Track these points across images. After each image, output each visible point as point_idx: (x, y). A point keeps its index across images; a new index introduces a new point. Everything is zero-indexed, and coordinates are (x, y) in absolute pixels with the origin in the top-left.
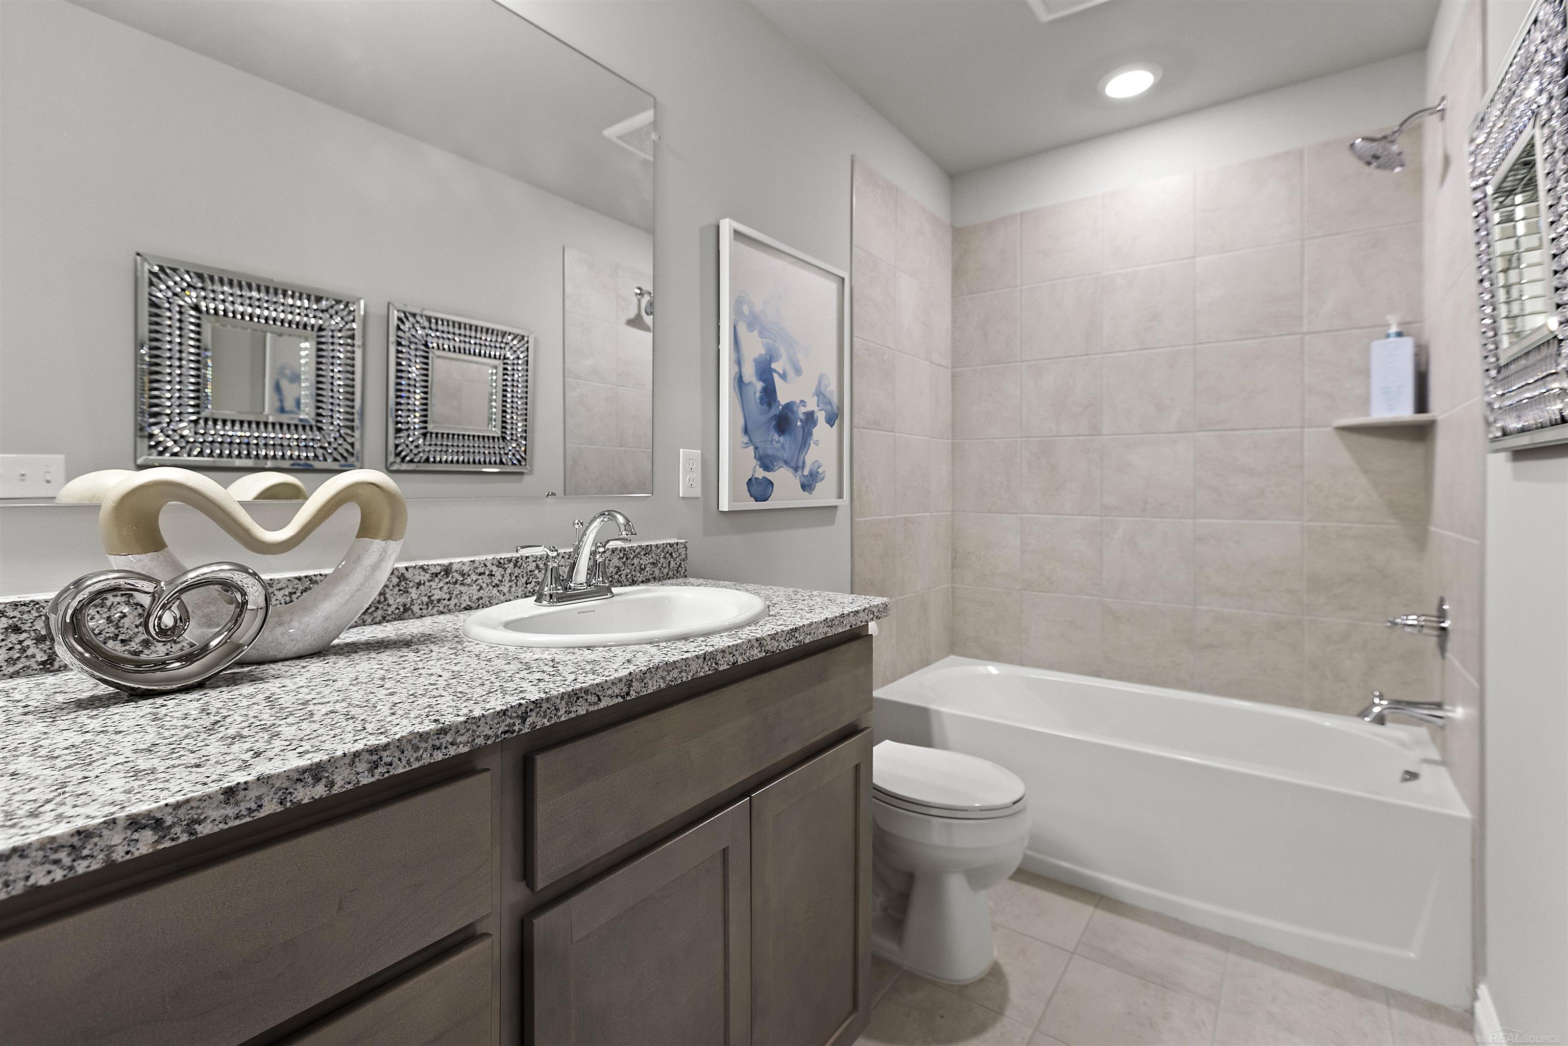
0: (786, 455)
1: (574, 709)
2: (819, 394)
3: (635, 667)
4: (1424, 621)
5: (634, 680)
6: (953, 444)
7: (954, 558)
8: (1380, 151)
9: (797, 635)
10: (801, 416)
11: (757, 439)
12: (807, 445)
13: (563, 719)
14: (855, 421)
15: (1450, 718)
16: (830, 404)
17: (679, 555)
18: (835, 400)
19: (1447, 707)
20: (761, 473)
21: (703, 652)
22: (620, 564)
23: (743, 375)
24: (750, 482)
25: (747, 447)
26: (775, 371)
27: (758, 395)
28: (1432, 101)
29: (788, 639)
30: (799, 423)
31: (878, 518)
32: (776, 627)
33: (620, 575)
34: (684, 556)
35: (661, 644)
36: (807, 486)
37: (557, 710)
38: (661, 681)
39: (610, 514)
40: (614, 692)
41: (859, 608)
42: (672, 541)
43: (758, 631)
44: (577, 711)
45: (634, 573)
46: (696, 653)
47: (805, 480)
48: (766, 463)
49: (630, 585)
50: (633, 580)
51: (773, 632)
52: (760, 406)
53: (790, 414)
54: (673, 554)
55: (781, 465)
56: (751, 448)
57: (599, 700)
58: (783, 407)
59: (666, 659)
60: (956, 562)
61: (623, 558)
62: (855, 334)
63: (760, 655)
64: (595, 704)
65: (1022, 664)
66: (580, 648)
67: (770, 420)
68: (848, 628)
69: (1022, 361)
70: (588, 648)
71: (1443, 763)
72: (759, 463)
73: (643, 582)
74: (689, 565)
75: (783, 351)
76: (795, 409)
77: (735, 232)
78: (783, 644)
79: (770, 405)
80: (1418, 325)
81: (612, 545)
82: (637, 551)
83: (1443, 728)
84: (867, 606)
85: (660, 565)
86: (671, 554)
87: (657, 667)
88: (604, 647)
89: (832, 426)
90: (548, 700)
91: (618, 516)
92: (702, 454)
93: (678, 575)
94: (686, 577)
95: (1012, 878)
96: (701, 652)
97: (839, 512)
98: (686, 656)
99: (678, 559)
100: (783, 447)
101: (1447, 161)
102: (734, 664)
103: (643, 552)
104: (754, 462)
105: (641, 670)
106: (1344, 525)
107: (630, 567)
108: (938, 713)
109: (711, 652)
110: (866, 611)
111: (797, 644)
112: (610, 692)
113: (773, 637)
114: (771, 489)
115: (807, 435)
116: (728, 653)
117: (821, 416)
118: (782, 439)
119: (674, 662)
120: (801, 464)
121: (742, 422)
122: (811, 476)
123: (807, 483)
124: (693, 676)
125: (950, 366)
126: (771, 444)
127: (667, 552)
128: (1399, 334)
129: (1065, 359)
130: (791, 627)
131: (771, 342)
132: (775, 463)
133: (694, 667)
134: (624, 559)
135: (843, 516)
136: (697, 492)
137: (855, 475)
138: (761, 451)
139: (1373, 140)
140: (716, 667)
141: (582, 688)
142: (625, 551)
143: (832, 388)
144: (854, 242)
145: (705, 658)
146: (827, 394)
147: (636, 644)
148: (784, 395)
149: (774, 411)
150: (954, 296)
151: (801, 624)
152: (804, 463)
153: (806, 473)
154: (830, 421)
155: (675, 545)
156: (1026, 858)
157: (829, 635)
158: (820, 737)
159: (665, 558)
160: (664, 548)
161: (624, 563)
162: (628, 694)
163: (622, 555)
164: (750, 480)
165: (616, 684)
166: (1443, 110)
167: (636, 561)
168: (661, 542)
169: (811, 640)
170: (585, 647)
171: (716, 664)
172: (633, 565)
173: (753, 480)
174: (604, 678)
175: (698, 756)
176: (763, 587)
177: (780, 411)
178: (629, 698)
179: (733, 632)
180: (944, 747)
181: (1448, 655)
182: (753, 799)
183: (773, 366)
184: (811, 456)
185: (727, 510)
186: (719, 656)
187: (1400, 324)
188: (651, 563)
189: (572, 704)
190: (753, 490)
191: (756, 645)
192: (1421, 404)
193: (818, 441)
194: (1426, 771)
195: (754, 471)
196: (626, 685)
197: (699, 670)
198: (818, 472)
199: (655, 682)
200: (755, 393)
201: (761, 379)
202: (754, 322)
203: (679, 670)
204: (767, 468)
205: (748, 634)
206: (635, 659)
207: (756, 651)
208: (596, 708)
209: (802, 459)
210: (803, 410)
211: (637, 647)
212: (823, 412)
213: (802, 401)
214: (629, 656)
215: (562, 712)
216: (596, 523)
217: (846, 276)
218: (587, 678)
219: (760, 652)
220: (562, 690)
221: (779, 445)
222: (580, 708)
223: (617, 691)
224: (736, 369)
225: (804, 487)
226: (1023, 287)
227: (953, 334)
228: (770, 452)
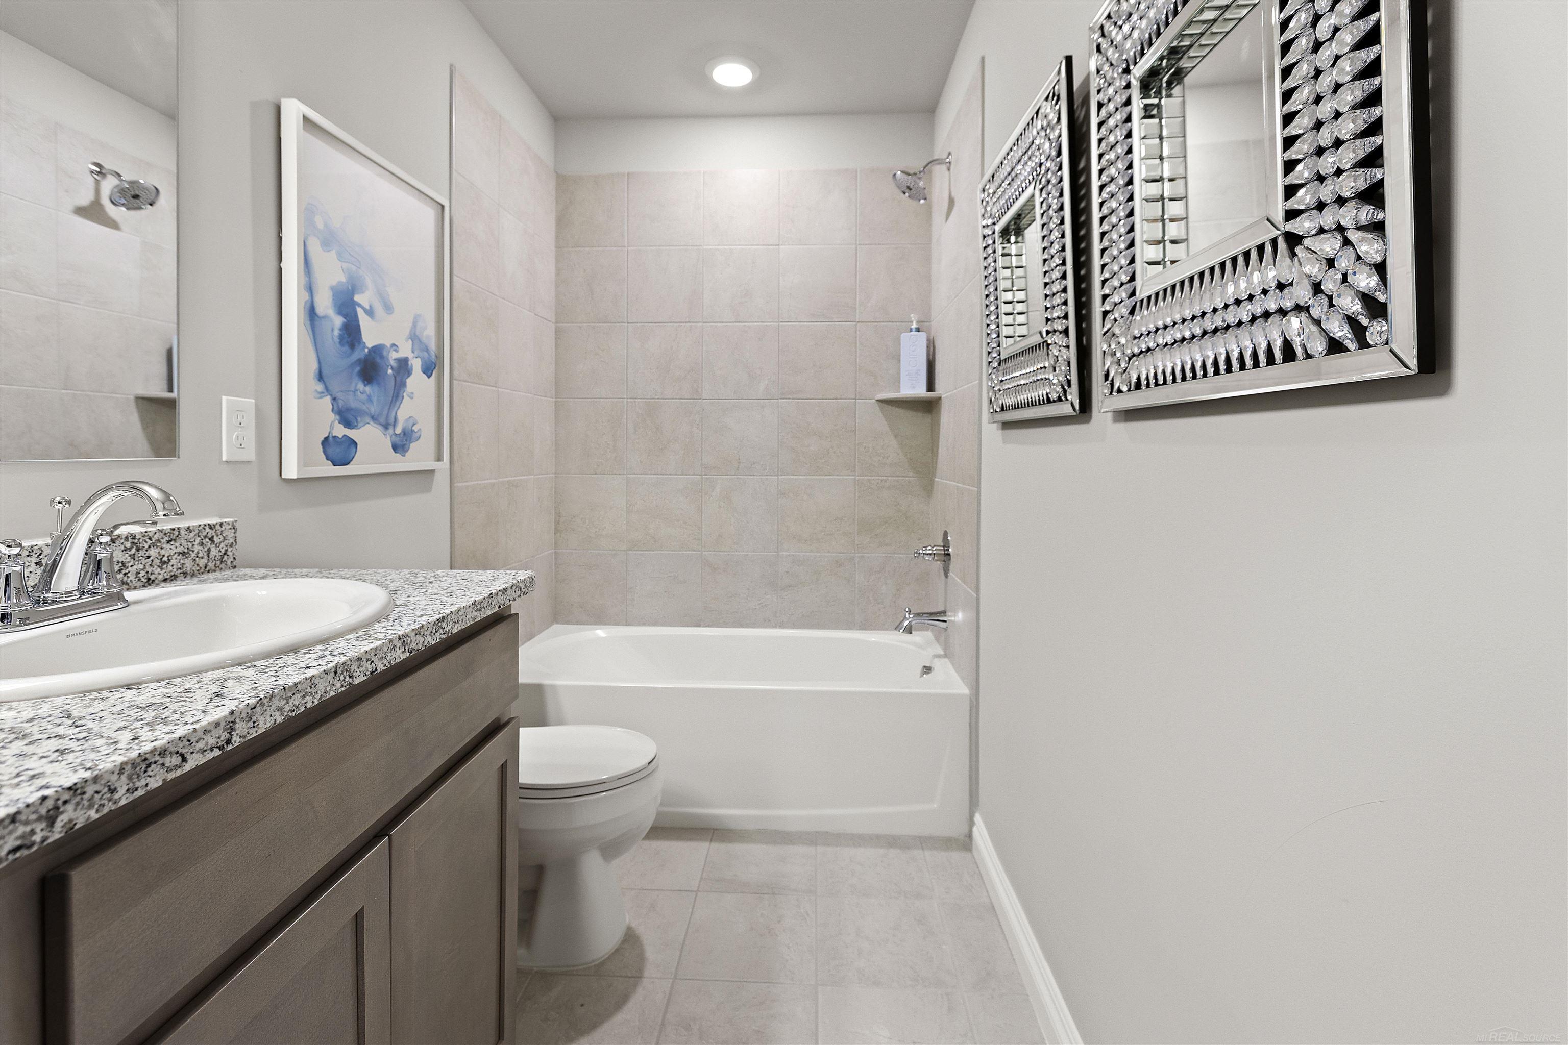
0: (373, 409)
1: (143, 782)
2: (414, 337)
3: (236, 702)
4: (936, 550)
5: (237, 720)
6: (556, 402)
7: (557, 523)
8: (912, 184)
9: (444, 625)
10: (393, 363)
11: (336, 387)
12: (400, 398)
13: (123, 802)
14: (456, 373)
15: (953, 622)
16: (427, 350)
17: (225, 539)
18: (433, 346)
19: (948, 614)
20: (340, 431)
21: (333, 664)
22: (125, 558)
23: (316, 305)
24: (325, 442)
25: (321, 398)
26: (360, 305)
27: (337, 332)
28: (939, 153)
29: (434, 631)
30: (390, 371)
31: (479, 482)
32: (418, 619)
33: (125, 574)
34: (232, 540)
35: (258, 663)
36: (399, 447)
37: (112, 791)
38: (278, 713)
39: (131, 486)
40: (207, 743)
41: (507, 585)
42: (213, 521)
43: (396, 627)
44: (147, 785)
45: (150, 570)
46: (324, 668)
47: (397, 440)
48: (347, 418)
49: (144, 586)
50: (149, 579)
51: (417, 626)
52: (338, 346)
53: (378, 360)
54: (215, 539)
55: (368, 421)
56: (328, 399)
57: (184, 759)
58: (370, 350)
59: (281, 682)
60: (560, 526)
61: (130, 549)
62: (455, 272)
63: (403, 657)
64: (177, 767)
65: (627, 624)
66: (110, 689)
67: (352, 365)
68: (497, 609)
69: (628, 323)
70: (128, 687)
71: (946, 656)
72: (338, 417)
73: (165, 580)
74: (240, 551)
75: (369, 282)
76: (385, 353)
77: (306, 119)
78: (429, 639)
79: (352, 346)
80: (928, 324)
81: (123, 530)
82: (156, 537)
83: (946, 629)
84: (515, 582)
85: (193, 555)
86: (211, 539)
87: (272, 696)
88: (159, 681)
89: (429, 377)
90: (96, 779)
91: (147, 488)
92: (257, 406)
93: (223, 566)
94: (235, 567)
95: (648, 837)
96: (330, 666)
97: (437, 476)
98: (310, 673)
99: (222, 545)
100: (370, 399)
101: (951, 202)
102: (372, 673)
103: (166, 538)
104: (332, 417)
105: (248, 705)
106: (881, 478)
107: (144, 561)
108: (553, 687)
109: (344, 663)
110: (514, 587)
111: (444, 636)
112: (201, 745)
113: (418, 632)
114: (354, 450)
115: (400, 386)
116: (365, 661)
117: (416, 365)
118: (368, 389)
119: (296, 685)
120: (392, 420)
121: (314, 366)
122: (405, 434)
123: (399, 443)
124: (321, 698)
125: (554, 321)
126: (355, 395)
127: (205, 537)
128: (918, 330)
129: (669, 324)
130: (438, 617)
131: (354, 268)
132: (359, 419)
133: (321, 687)
134: (133, 551)
135: (441, 481)
136: (249, 453)
137: (455, 434)
138: (341, 403)
139: (909, 174)
140: (351, 680)
141: (155, 749)
142: (134, 538)
143: (429, 332)
144: (454, 167)
145: (336, 673)
146: (424, 340)
147: (216, 669)
148: (371, 336)
149: (358, 354)
150: (558, 247)
151: (448, 612)
152: (396, 419)
153: (398, 430)
154: (428, 370)
155: (218, 527)
156: (659, 814)
157: (477, 620)
158: (467, 740)
159: (202, 544)
160: (200, 531)
161: (133, 557)
162: (228, 742)
163: (128, 545)
164: (326, 439)
165: (210, 731)
166: (950, 163)
167: (153, 552)
168: (196, 523)
169: (460, 628)
170: (122, 687)
171: (350, 677)
172: (149, 557)
173: (331, 439)
174: (189, 727)
175: (324, 803)
176: (365, 572)
177: (366, 355)
178: (230, 747)
179: (361, 633)
180: (560, 722)
181: (951, 574)
182: (393, 838)
183: (357, 298)
184: (405, 412)
185: (295, 477)
186: (354, 666)
187: (918, 322)
188: (179, 553)
189: (138, 776)
190: (330, 451)
191: (399, 644)
192: (931, 387)
193: (412, 393)
194: (937, 665)
195: (332, 427)
196: (225, 730)
197: (328, 689)
198: (412, 431)
199: (268, 717)
200: (333, 330)
201: (340, 313)
202: (329, 241)
203: (301, 694)
204: (348, 424)
205: (383, 633)
206: (225, 690)
207: (399, 652)
208: (179, 773)
209: (393, 415)
210: (394, 355)
211: (218, 674)
212: (419, 359)
213: (394, 345)
214: (214, 688)
215: (122, 791)
216: (105, 501)
217: (446, 203)
218: (157, 733)
219: (404, 652)
220: (120, 759)
221: (364, 397)
222: (152, 779)
223: (212, 741)
224: (306, 296)
225: (395, 448)
226: (629, 248)
227: (557, 286)
228: (353, 404)
